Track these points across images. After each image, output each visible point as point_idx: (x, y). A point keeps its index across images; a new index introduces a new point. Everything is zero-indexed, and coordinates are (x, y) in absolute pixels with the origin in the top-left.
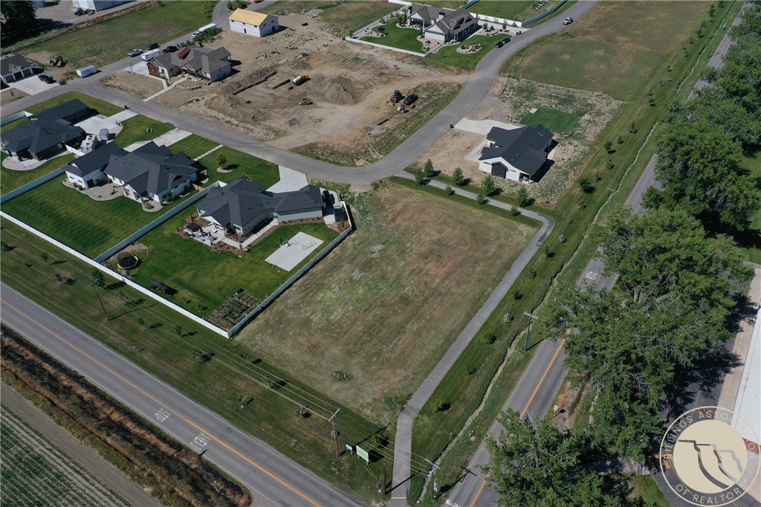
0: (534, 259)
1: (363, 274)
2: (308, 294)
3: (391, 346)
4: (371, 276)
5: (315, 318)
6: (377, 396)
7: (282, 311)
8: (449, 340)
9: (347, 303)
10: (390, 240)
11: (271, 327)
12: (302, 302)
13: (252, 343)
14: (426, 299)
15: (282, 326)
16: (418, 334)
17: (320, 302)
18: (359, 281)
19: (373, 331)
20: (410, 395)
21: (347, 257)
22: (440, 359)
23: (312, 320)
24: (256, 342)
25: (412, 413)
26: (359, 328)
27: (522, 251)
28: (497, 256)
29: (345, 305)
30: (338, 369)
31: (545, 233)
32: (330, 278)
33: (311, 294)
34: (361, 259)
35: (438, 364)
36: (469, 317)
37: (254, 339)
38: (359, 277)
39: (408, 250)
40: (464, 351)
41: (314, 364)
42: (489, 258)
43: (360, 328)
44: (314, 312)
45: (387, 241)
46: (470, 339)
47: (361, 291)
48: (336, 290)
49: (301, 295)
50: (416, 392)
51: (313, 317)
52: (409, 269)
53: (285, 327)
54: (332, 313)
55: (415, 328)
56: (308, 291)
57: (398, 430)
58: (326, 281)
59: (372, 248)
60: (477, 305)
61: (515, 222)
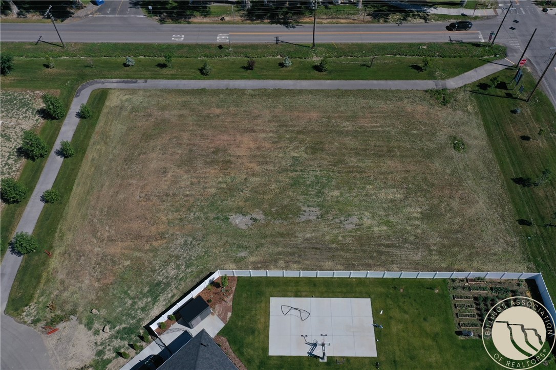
0: (173, 77)
1: (303, 208)
2: (388, 246)
3: (387, 129)
4: (301, 198)
5: (415, 211)
6: (450, 111)
7: (440, 253)
8: (342, 94)
9: (366, 195)
10: (212, 215)
11: (472, 246)
12: (406, 243)
13: (510, 249)
14: (299, 132)
15: (459, 236)
16: (354, 118)
17: (387, 223)
18: (321, 206)
19: (382, 151)
20: (426, 91)
21: (285, 246)
22: (371, 89)
23: (421, 213)
24: (505, 245)
25: (440, 83)
26: (390, 164)
27: (162, 90)
28: (184, 105)
29: (372, 195)
30: (453, 152)
31: (117, 82)
32: (340, 238)
33: (385, 242)
34: (278, 225)
35: (377, 89)
36: (301, 92)
37: (505, 251)
38: (312, 209)
39: (224, 186)
40: (346, 80)
41: (470, 174)
42: (193, 110)
43: (389, 162)
44: (409, 219)
45: (218, 218)
46: (328, 82)
47: (336, 193)
48: (355, 219)
49: (396, 251)
50: (419, 89)
51: (416, 215)
52: (258, 169)
53: (457, 231)
54: (392, 201)
55: (349, 123)
56: (383, 249)
57: (464, 84)
58: (349, 240)
59: (243, 227)
60: (278, 93)
61: (105, 110)
